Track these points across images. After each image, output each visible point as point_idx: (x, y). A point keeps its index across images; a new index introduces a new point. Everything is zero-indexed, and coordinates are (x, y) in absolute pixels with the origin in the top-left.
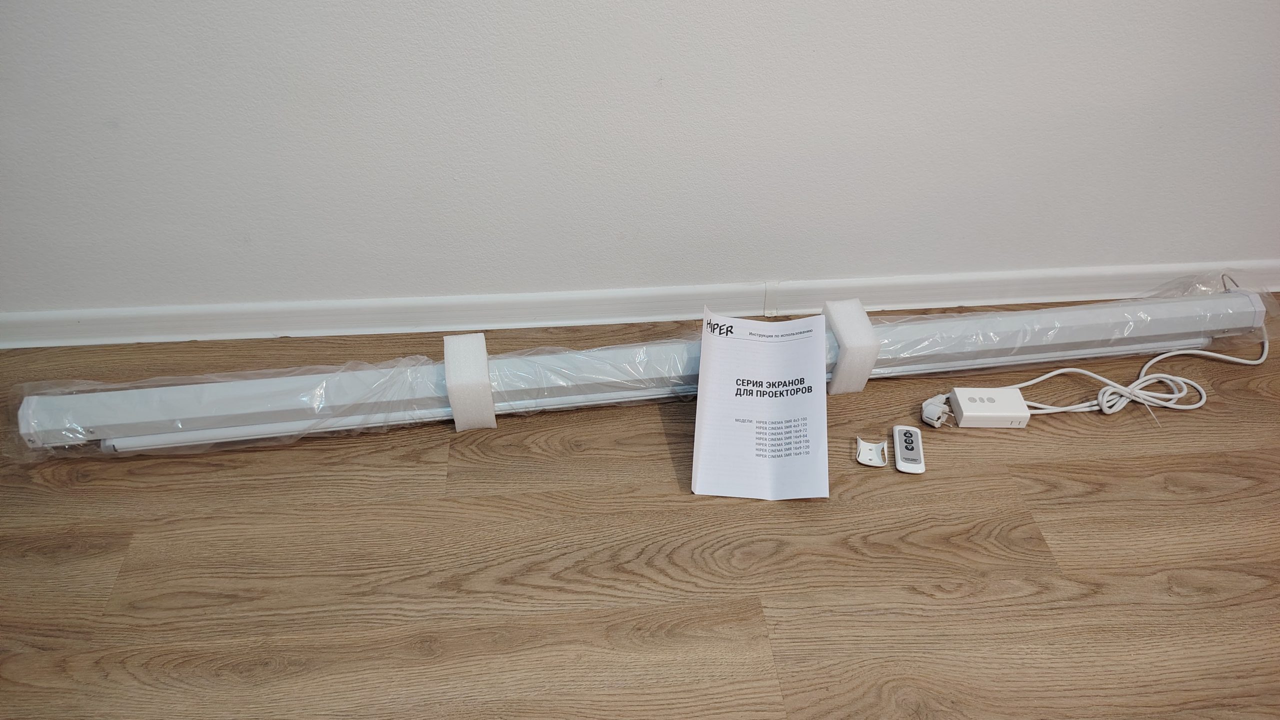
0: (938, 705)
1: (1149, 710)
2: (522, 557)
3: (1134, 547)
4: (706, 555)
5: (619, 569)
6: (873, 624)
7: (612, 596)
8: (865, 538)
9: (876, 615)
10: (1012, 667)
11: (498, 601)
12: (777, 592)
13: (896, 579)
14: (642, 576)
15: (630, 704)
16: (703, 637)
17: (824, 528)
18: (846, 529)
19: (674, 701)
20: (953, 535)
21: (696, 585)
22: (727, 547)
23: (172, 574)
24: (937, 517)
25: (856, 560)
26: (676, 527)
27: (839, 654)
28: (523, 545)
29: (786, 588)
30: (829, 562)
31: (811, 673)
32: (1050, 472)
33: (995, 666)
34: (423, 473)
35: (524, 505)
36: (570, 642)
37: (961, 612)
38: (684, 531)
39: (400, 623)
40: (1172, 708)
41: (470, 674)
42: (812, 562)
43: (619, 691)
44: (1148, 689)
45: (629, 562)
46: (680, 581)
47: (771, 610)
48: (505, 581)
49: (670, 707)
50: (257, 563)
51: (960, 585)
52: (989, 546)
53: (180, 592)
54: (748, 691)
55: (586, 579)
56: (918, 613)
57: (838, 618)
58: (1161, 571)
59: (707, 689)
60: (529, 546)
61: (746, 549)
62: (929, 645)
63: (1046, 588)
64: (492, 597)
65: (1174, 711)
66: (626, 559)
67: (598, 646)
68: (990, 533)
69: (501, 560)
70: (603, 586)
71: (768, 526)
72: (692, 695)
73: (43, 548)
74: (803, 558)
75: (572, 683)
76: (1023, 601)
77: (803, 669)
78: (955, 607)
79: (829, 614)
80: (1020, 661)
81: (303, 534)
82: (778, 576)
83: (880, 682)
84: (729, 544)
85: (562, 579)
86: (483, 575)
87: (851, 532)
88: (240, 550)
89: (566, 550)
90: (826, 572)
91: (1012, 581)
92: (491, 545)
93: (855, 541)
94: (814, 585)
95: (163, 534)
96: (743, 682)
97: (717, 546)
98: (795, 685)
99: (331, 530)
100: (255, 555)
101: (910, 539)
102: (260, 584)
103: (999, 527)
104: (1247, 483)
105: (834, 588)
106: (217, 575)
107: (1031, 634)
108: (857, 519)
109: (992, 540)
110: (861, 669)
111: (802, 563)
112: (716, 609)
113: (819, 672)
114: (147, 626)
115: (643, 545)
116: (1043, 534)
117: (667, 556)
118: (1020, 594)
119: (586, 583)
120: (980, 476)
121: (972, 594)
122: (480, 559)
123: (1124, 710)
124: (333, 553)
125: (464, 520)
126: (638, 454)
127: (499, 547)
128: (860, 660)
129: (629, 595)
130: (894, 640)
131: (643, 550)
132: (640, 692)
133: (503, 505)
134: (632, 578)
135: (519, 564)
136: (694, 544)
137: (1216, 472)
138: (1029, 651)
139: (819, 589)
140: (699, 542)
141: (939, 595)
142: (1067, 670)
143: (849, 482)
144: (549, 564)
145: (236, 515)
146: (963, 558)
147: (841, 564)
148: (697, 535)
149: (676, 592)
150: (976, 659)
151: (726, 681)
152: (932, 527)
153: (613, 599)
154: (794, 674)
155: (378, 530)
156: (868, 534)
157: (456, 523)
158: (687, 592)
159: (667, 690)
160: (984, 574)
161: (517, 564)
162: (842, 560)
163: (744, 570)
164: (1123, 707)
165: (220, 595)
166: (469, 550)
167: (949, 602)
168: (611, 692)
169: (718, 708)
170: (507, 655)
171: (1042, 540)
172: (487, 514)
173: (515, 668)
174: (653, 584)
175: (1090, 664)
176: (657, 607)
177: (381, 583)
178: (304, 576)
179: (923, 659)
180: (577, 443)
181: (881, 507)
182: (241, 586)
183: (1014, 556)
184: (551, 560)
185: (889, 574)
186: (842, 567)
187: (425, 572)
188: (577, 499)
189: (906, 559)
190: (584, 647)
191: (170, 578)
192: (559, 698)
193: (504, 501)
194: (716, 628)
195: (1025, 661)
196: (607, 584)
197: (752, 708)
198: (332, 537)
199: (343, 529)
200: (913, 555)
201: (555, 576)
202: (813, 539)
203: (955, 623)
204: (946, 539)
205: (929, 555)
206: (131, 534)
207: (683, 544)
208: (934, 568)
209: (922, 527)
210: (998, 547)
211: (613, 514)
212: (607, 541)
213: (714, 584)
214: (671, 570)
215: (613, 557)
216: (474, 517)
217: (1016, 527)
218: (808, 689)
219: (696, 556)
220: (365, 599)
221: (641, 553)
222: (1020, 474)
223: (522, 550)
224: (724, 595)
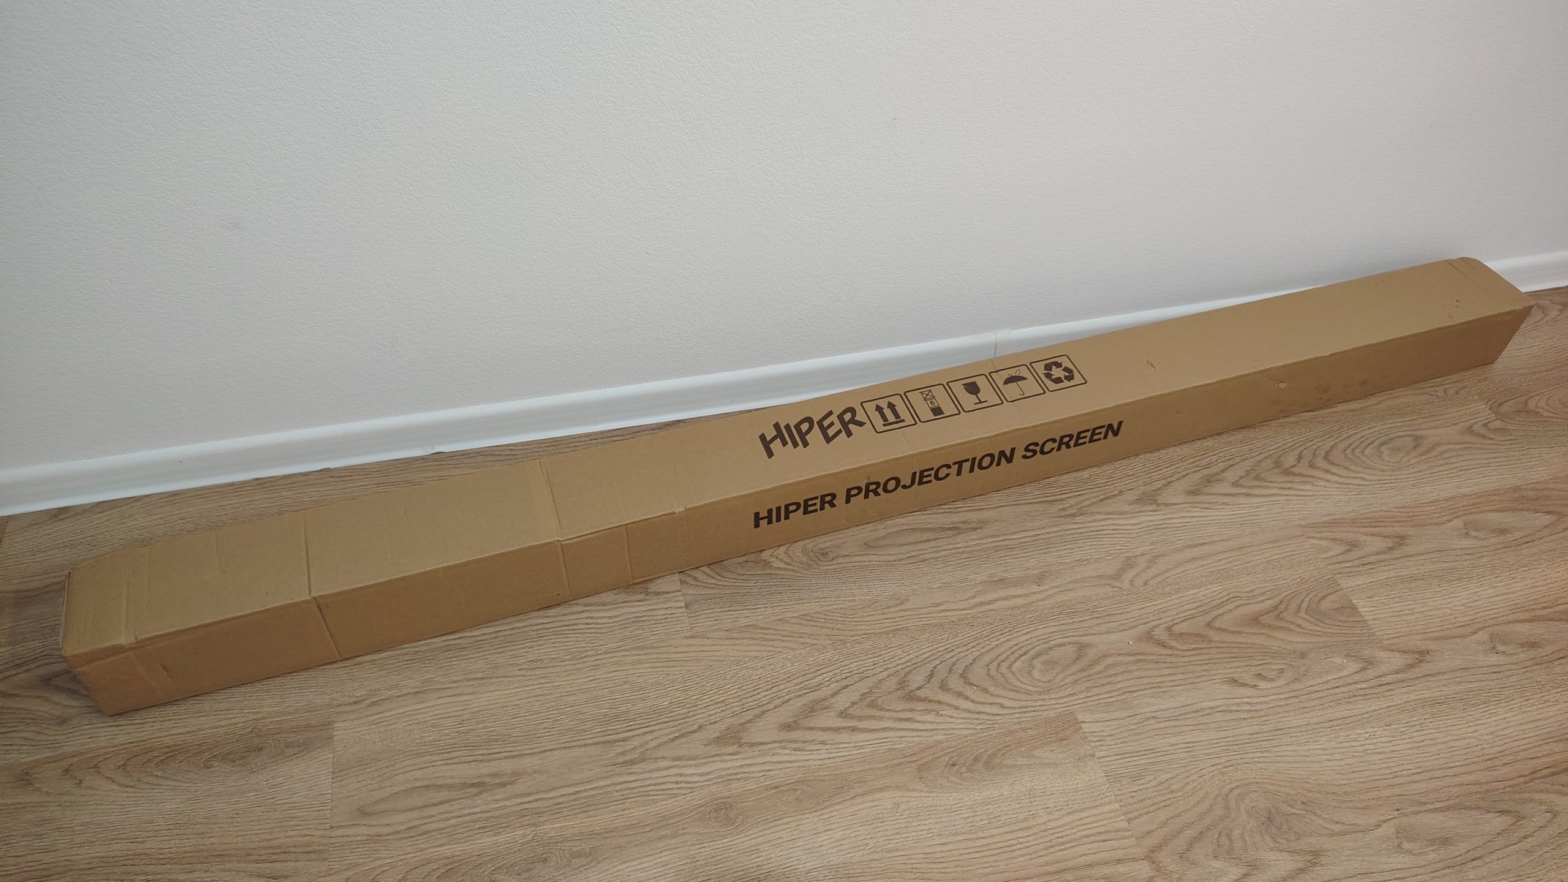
0: (1289, 808)
1: (1501, 785)
2: (800, 696)
3: (1449, 606)
4: (1004, 668)
5: (911, 697)
6: (1202, 727)
7: (913, 730)
8: (1169, 629)
9: (1203, 716)
10: (1355, 756)
11: (788, 752)
12: (1091, 703)
13: (1214, 672)
14: (940, 702)
15: (967, 851)
16: (1025, 765)
17: (1123, 622)
18: (1147, 620)
19: (1013, 842)
20: (1261, 614)
21: (1002, 706)
22: (1024, 658)
23: (397, 766)
24: (1240, 595)
25: (1166, 655)
26: (962, 641)
27: (1174, 766)
28: (797, 681)
29: (1100, 697)
30: (1139, 661)
31: (1151, 790)
32: (1345, 529)
33: (1337, 756)
34: (656, 607)
35: (783, 633)
36: (882, 790)
37: (1289, 701)
38: (971, 644)
39: (684, 792)
40: (1522, 779)
41: (781, 841)
42: (1120, 664)
43: (951, 839)
44: (1496, 762)
45: (920, 688)
46: (983, 703)
47: (1090, 724)
48: (788, 727)
49: (1011, 849)
50: (496, 740)
51: (1282, 671)
52: (1301, 622)
53: (415, 788)
54: (1089, 820)
55: (878, 713)
56: (1245, 708)
57: (1163, 725)
58: (1480, 629)
59: (1045, 823)
60: (803, 682)
61: (1045, 658)
62: (1266, 743)
63: (1369, 663)
64: (780, 747)
65: (1526, 783)
66: (916, 685)
67: (914, 790)
68: (1299, 607)
69: (777, 702)
70: (900, 720)
71: (1062, 628)
72: (1031, 832)
73: (228, 754)
74: (1110, 661)
75: (898, 837)
76: (1350, 680)
77: (1141, 787)
78: (1282, 696)
79: (1153, 721)
80: (1360, 749)
81: (539, 698)
82: (1088, 684)
83: (1224, 791)
84: (1025, 654)
85: (852, 717)
86: (762, 723)
87: (1154, 623)
88: (470, 727)
89: (846, 682)
90: (1138, 674)
91: (1333, 660)
92: (760, 686)
93: (1160, 633)
94: (1129, 690)
95: (371, 718)
96: (1081, 811)
97: (1012, 658)
98: (1136, 806)
99: (571, 689)
100: (491, 731)
101: (1217, 624)
102: (507, 766)
103: (1308, 599)
104: (1547, 519)
105: (1151, 691)
106: (453, 761)
107: (1365, 716)
108: (1156, 608)
109: (1302, 614)
110: (1201, 779)
111: (1108, 667)
112: (1030, 732)
113: (1158, 788)
114: (388, 835)
115: (930, 667)
116: (1354, 601)
117: (961, 675)
118: (1345, 673)
119: (881, 718)
120: (1275, 542)
121: (1296, 679)
122: (752, 704)
123: (1476, 788)
124: (580, 717)
125: (720, 659)
126: (895, 558)
127: (770, 687)
128: (1198, 769)
129: (930, 727)
130: (1228, 742)
131: (932, 671)
132: (973, 836)
133: (760, 636)
134: (930, 706)
135: (799, 704)
136: (987, 659)
137: (1514, 510)
138: (1367, 735)
139: (1136, 694)
140: (992, 655)
141: (1263, 685)
142: (1411, 752)
143: (1138, 565)
144: (832, 700)
145: (450, 685)
146: (1279, 639)
147: (1152, 661)
148: (988, 648)
149: (983, 716)
150: (1317, 752)
151: (1063, 812)
152: (1237, 607)
153: (915, 734)
154: (1135, 794)
155: (626, 683)
156: (1172, 623)
157: (712, 663)
158: (993, 715)
159: (1001, 830)
160: (1303, 655)
161: (797, 704)
162: (1151, 658)
163: (1049, 681)
164: (1474, 785)
165: (464, 785)
166: (737, 694)
167: (1274, 691)
168: (944, 841)
169: (1063, 843)
170: (817, 814)
171: (1354, 608)
172: (743, 648)
173: (829, 827)
174: (956, 711)
175: (1432, 742)
176: (966, 737)
177: (648, 746)
178: (557, 749)
179: (1263, 759)
180: (822, 552)
181: (1178, 590)
182: (485, 771)
183: (1329, 631)
184: (833, 695)
185: (1206, 667)
186: (1154, 665)
187: (695, 727)
188: (841, 619)
189: (1218, 647)
190: (899, 794)
191: (397, 772)
192: (889, 855)
193: (760, 631)
194: (1036, 753)
195: (1367, 747)
196: (904, 717)
197: (1099, 838)
198: (574, 698)
199: (584, 687)
200: (1225, 642)
201: (843, 714)
202: (1113, 637)
203: (1287, 715)
204: (1255, 620)
205: (1241, 640)
206: (330, 723)
207: (974, 660)
208: (1248, 655)
209: (1225, 609)
210: (1311, 622)
211: (887, 633)
212: (890, 666)
213: (1021, 703)
214: (970, 692)
215: (902, 684)
216: (731, 654)
217: (1324, 597)
218: (1151, 809)
219: (993, 672)
220: (635, 768)
221: (931, 676)
222: (1315, 535)
223: (797, 687)
224: (1035, 714)
